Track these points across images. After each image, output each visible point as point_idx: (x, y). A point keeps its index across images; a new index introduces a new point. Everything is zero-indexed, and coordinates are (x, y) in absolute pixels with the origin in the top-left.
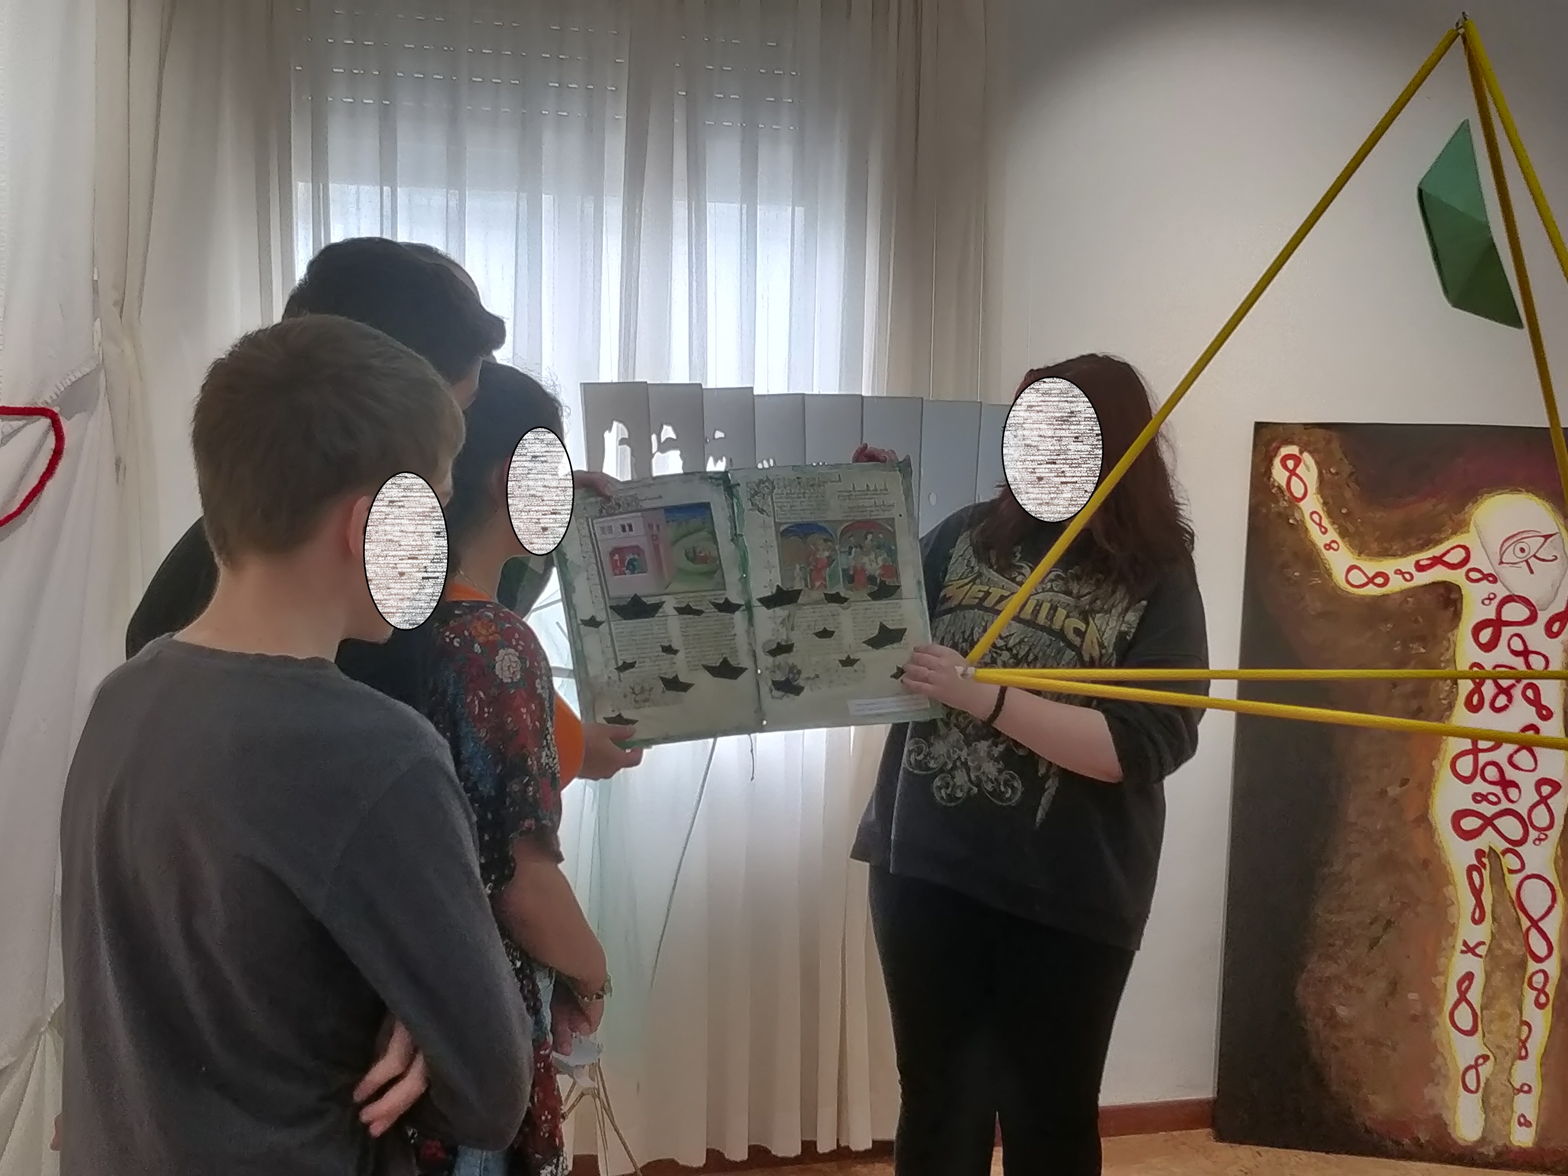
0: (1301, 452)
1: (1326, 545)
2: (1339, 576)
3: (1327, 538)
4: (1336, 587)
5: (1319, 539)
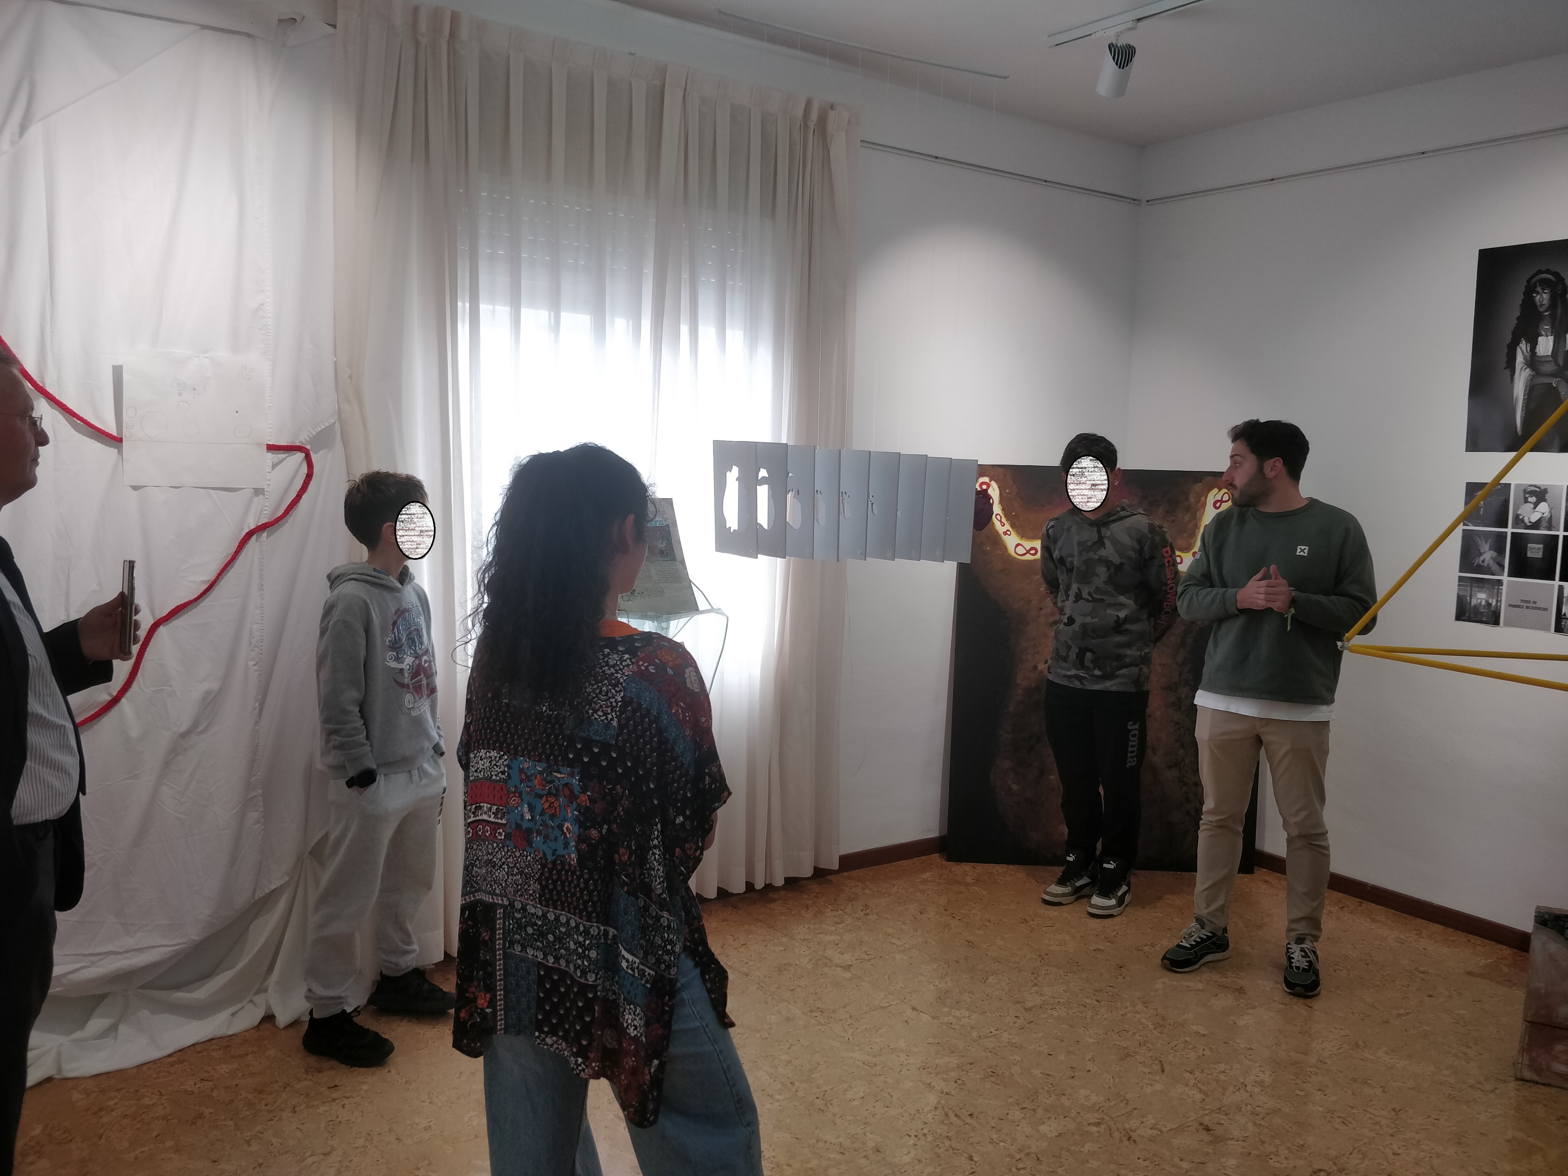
0: (990, 481)
1: (1004, 532)
2: (1011, 550)
3: (1004, 529)
4: (1010, 556)
5: (1001, 529)
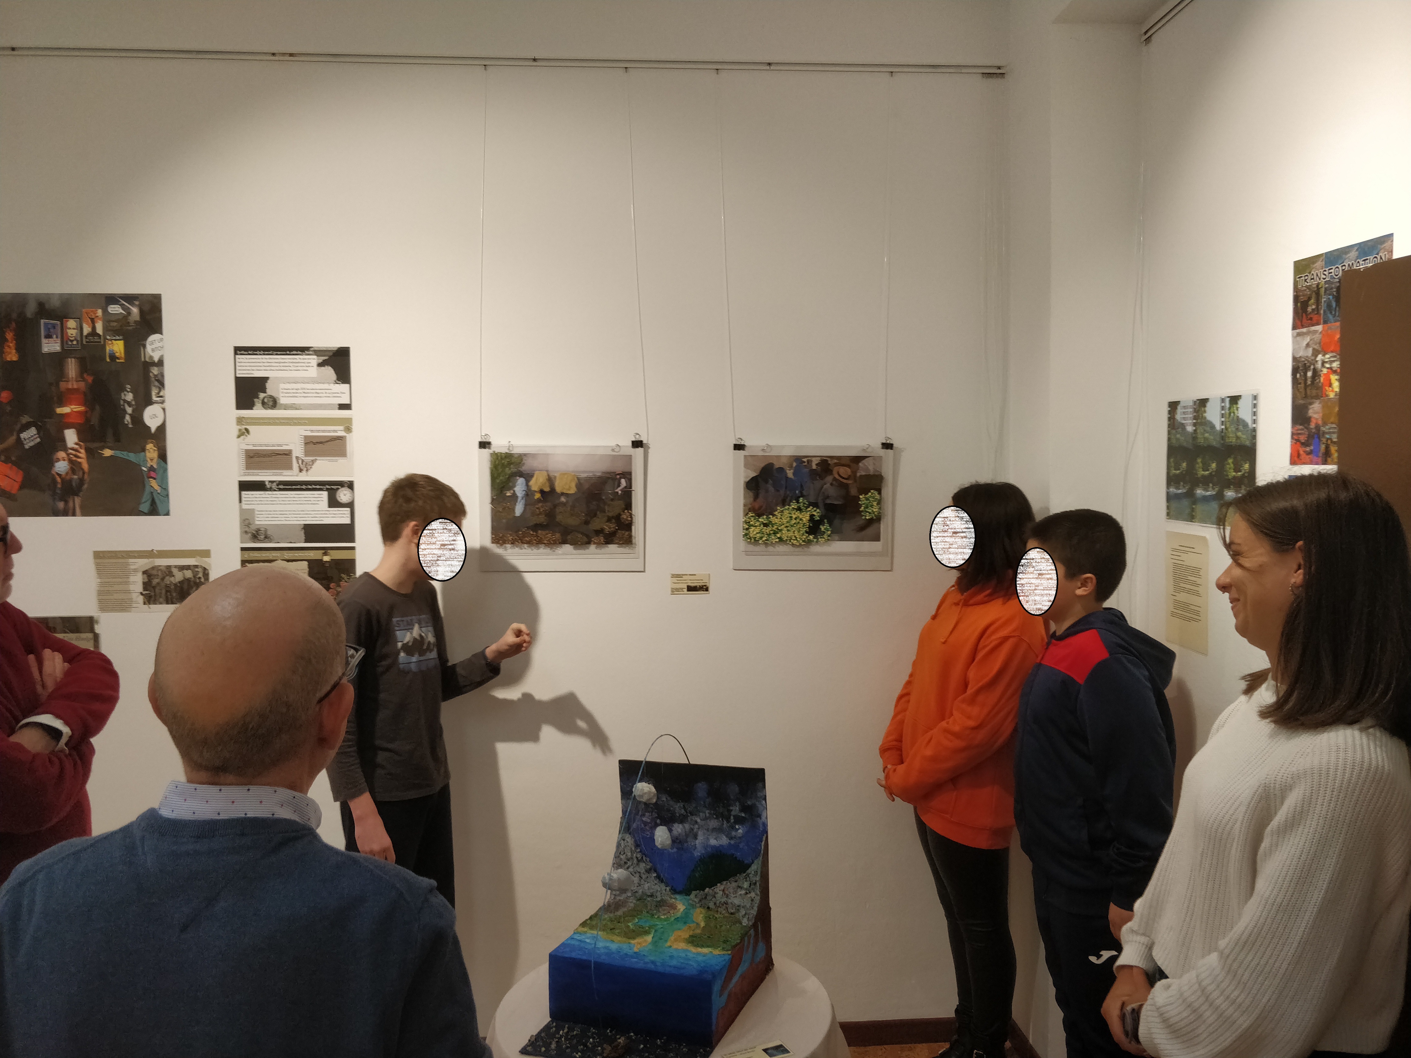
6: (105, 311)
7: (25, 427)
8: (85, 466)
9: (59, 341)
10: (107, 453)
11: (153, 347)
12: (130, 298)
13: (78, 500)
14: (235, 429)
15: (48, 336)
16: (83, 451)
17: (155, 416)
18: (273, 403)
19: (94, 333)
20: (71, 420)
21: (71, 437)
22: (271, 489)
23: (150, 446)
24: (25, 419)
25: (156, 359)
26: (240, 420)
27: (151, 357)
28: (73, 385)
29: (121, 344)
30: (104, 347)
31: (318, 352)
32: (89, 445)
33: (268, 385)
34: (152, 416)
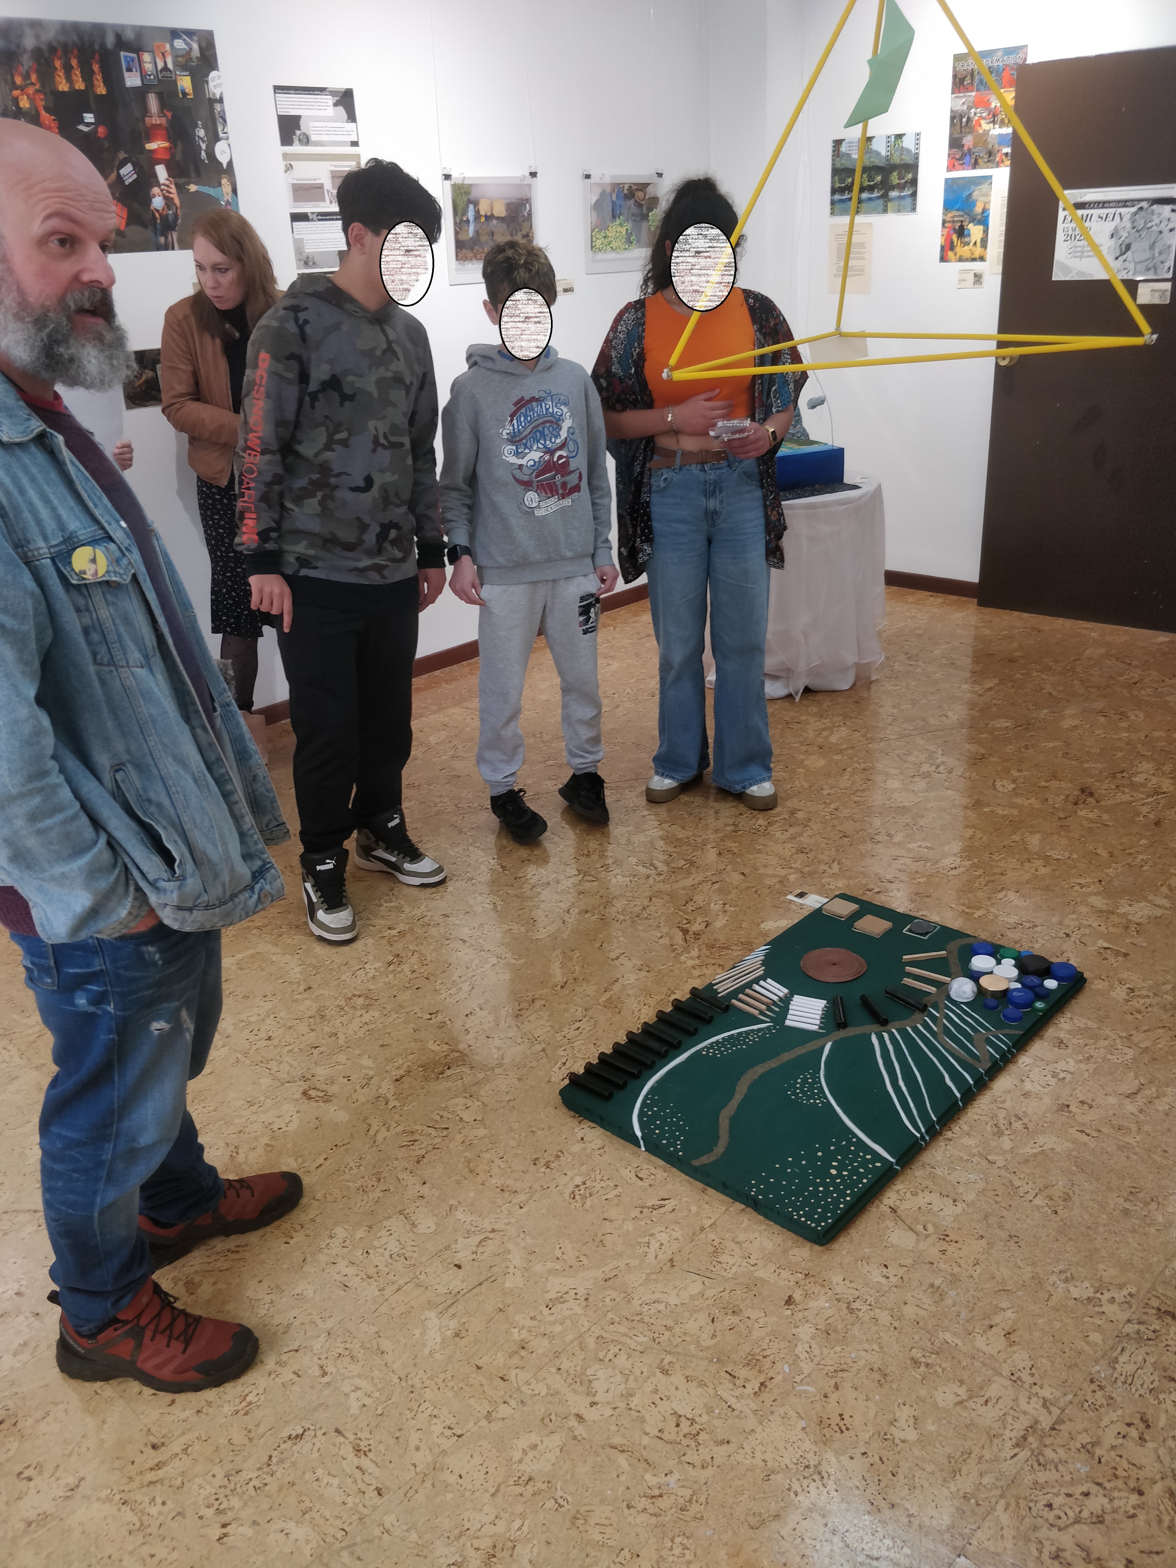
6: (172, 45)
7: (122, 164)
8: (177, 201)
9: (138, 74)
10: (193, 188)
11: (214, 83)
12: (190, 33)
13: (175, 235)
14: (281, 165)
15: (129, 70)
16: (173, 186)
17: (224, 152)
18: (306, 140)
19: (165, 68)
20: (160, 156)
21: (161, 172)
22: (312, 220)
23: (224, 181)
24: (122, 155)
25: (218, 97)
26: (285, 156)
27: (214, 94)
28: (156, 120)
29: (188, 79)
30: (175, 83)
31: (333, 93)
32: (177, 180)
33: (302, 123)
34: (222, 152)
